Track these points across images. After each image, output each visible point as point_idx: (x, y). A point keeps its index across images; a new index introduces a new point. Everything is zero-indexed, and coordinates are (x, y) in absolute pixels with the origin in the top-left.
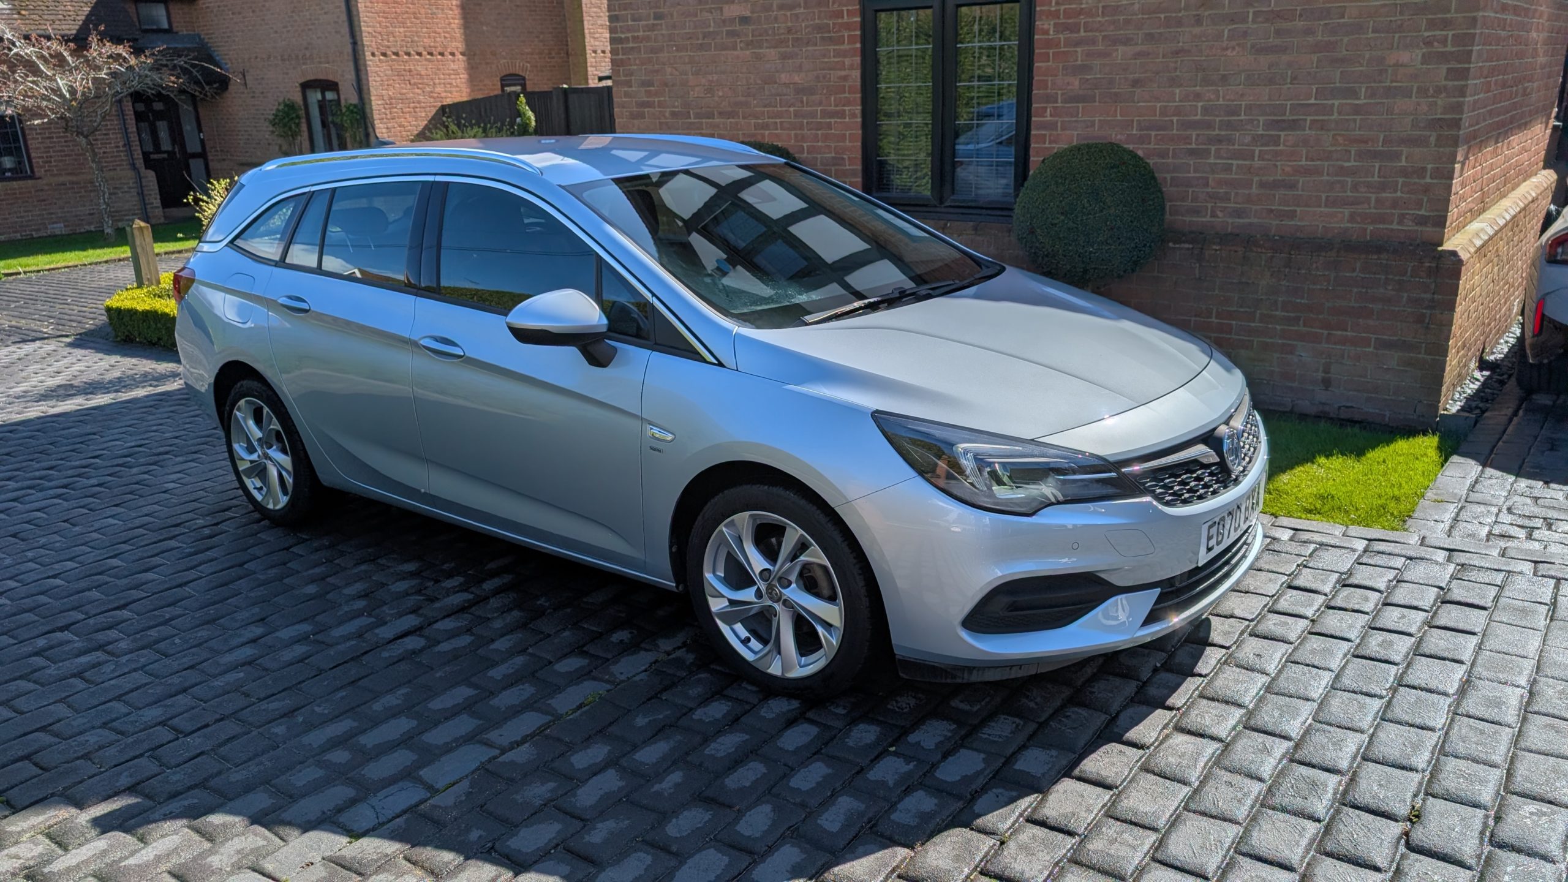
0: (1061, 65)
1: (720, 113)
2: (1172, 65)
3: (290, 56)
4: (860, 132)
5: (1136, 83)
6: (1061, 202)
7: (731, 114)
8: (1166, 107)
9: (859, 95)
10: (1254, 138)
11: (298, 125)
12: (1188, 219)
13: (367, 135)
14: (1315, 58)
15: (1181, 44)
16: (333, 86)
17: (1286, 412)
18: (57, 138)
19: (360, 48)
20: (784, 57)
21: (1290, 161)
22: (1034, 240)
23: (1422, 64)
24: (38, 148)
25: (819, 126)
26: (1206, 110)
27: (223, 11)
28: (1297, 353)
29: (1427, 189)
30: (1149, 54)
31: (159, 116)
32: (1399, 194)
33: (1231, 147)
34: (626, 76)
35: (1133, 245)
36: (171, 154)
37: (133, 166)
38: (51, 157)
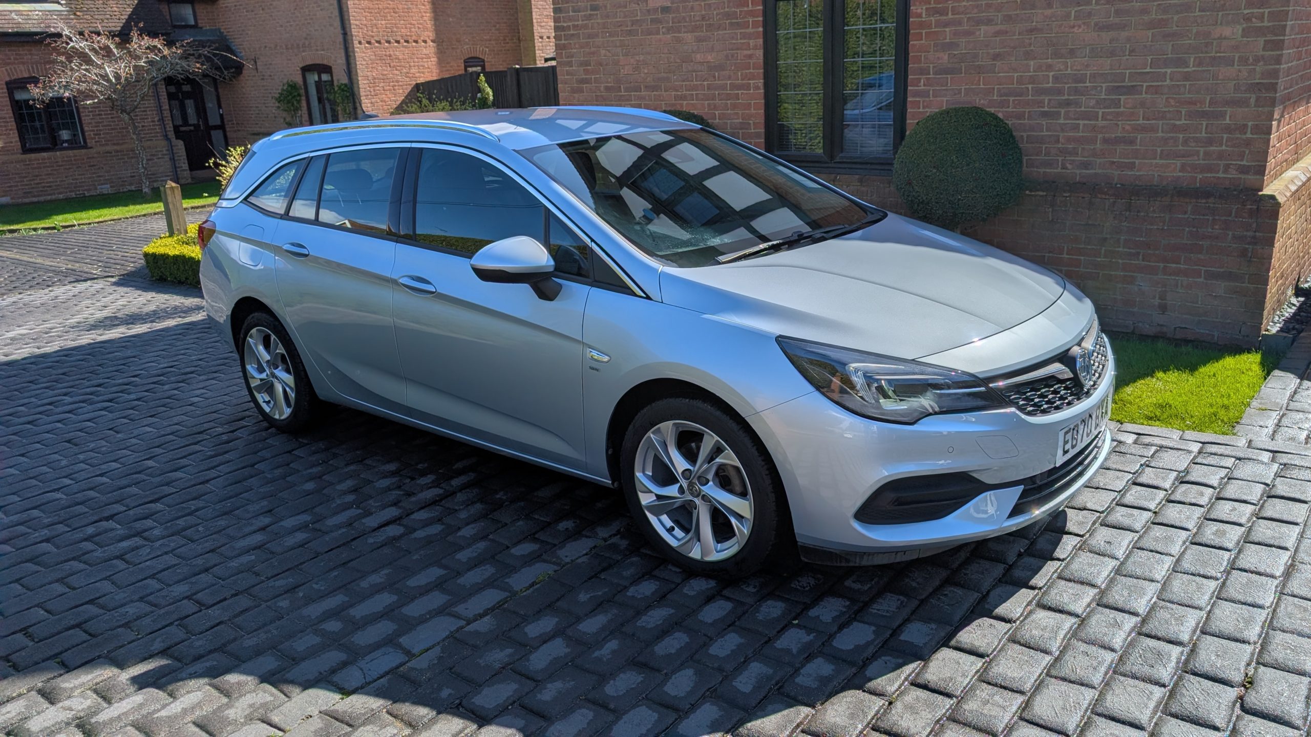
0: (932, 43)
1: (646, 87)
2: (1027, 41)
3: (292, 45)
4: (763, 101)
5: (996, 57)
6: (933, 157)
7: (655, 88)
8: (1021, 76)
9: (762, 71)
10: (1097, 102)
11: (299, 102)
12: (1042, 170)
13: (355, 109)
14: (1150, 33)
15: (1034, 24)
16: (327, 69)
17: (1127, 333)
18: (105, 115)
19: (349, 38)
20: (699, 40)
21: (1130, 121)
22: (911, 190)
23: (1242, 37)
24: (90, 123)
25: (729, 97)
26: (1056, 79)
27: (239, 9)
28: (1137, 283)
29: (1248, 143)
30: (1007, 32)
31: (188, 95)
32: (1224, 147)
33: (1078, 110)
34: (568, 57)
35: (995, 193)
36: (197, 126)
37: (166, 137)
38: (100, 130)
